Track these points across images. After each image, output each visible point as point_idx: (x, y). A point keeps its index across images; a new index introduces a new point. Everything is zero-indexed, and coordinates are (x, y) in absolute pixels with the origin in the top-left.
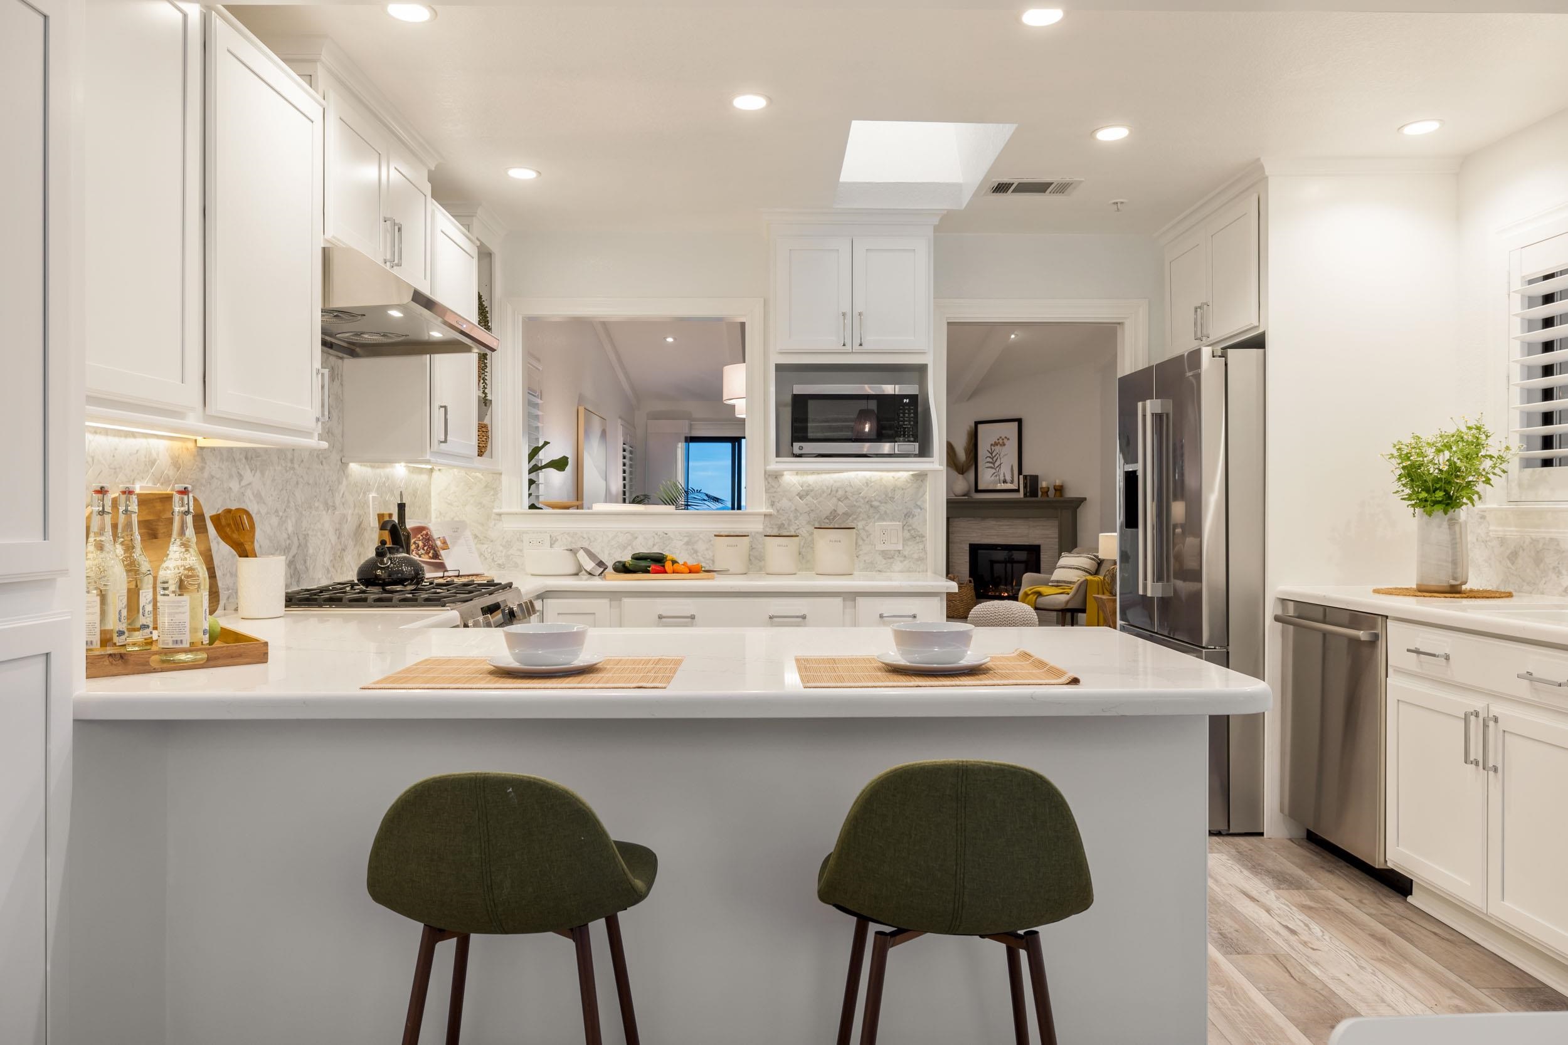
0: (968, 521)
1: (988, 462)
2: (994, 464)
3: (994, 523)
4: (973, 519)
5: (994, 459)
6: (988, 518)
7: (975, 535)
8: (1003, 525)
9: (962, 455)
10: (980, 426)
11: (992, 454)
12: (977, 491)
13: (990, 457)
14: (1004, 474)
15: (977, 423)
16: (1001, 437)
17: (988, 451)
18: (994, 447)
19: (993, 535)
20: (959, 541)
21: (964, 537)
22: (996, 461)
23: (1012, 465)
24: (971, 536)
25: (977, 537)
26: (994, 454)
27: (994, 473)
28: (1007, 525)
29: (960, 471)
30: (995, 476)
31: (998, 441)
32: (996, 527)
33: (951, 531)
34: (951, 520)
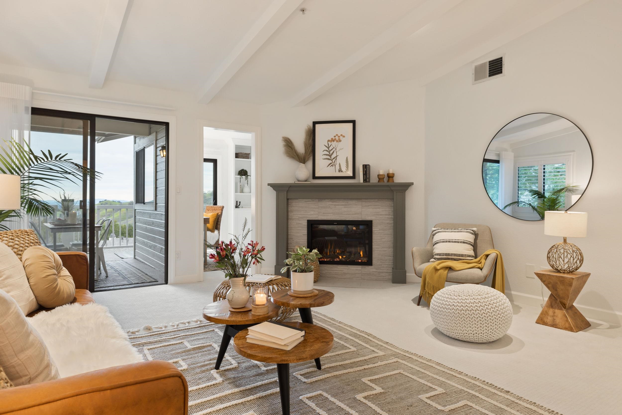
1: (324, 155)
2: (330, 156)
3: (330, 203)
4: (310, 200)
5: (331, 152)
6: (325, 199)
7: (312, 213)
8: (338, 205)
9: (300, 148)
10: (317, 126)
11: (328, 148)
12: (314, 177)
13: (326, 151)
14: (340, 164)
15: (315, 123)
16: (337, 135)
17: (325, 145)
18: (331, 142)
19: (329, 213)
20: (298, 218)
21: (299, 214)
22: (332, 154)
23: (347, 158)
24: (309, 213)
25: (316, 215)
26: (330, 149)
27: (331, 163)
28: (342, 205)
29: (302, 160)
30: (331, 166)
31: (335, 138)
32: (332, 207)
33: (289, 210)
34: (290, 201)
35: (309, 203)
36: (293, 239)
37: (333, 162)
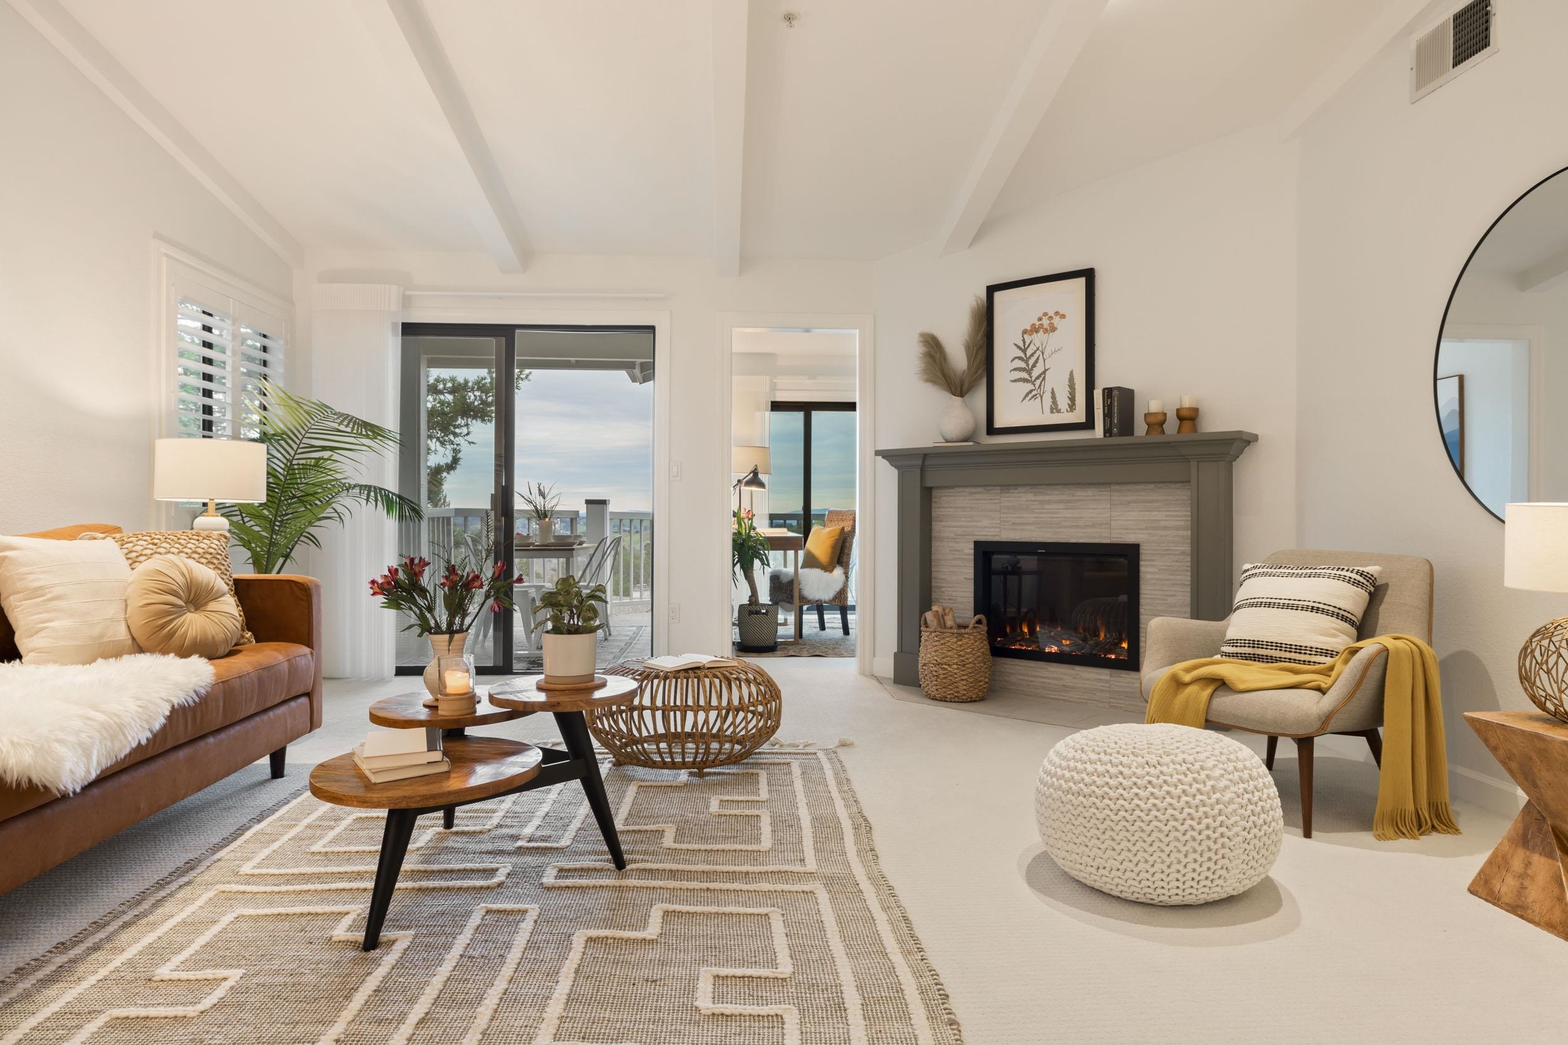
0: (971, 493)
1: (1015, 370)
2: (1029, 371)
3: (1031, 497)
4: (981, 489)
5: (1031, 362)
6: (1016, 486)
7: (986, 522)
8: (1049, 502)
9: (958, 358)
10: (998, 295)
11: (1024, 351)
12: (991, 430)
13: (1020, 358)
14: (1053, 392)
15: (991, 290)
16: (1045, 314)
17: (1016, 345)
18: (1031, 335)
19: (1028, 524)
20: (952, 535)
21: (957, 527)
22: (1034, 366)
23: (1072, 372)
24: (979, 524)
25: (995, 527)
26: (1029, 352)
27: (1031, 391)
28: (1061, 502)
29: (958, 387)
30: (1032, 397)
31: (1041, 322)
32: (1034, 507)
33: (934, 514)
34: (935, 493)
35: (977, 496)
36: (943, 589)
37: (1037, 386)
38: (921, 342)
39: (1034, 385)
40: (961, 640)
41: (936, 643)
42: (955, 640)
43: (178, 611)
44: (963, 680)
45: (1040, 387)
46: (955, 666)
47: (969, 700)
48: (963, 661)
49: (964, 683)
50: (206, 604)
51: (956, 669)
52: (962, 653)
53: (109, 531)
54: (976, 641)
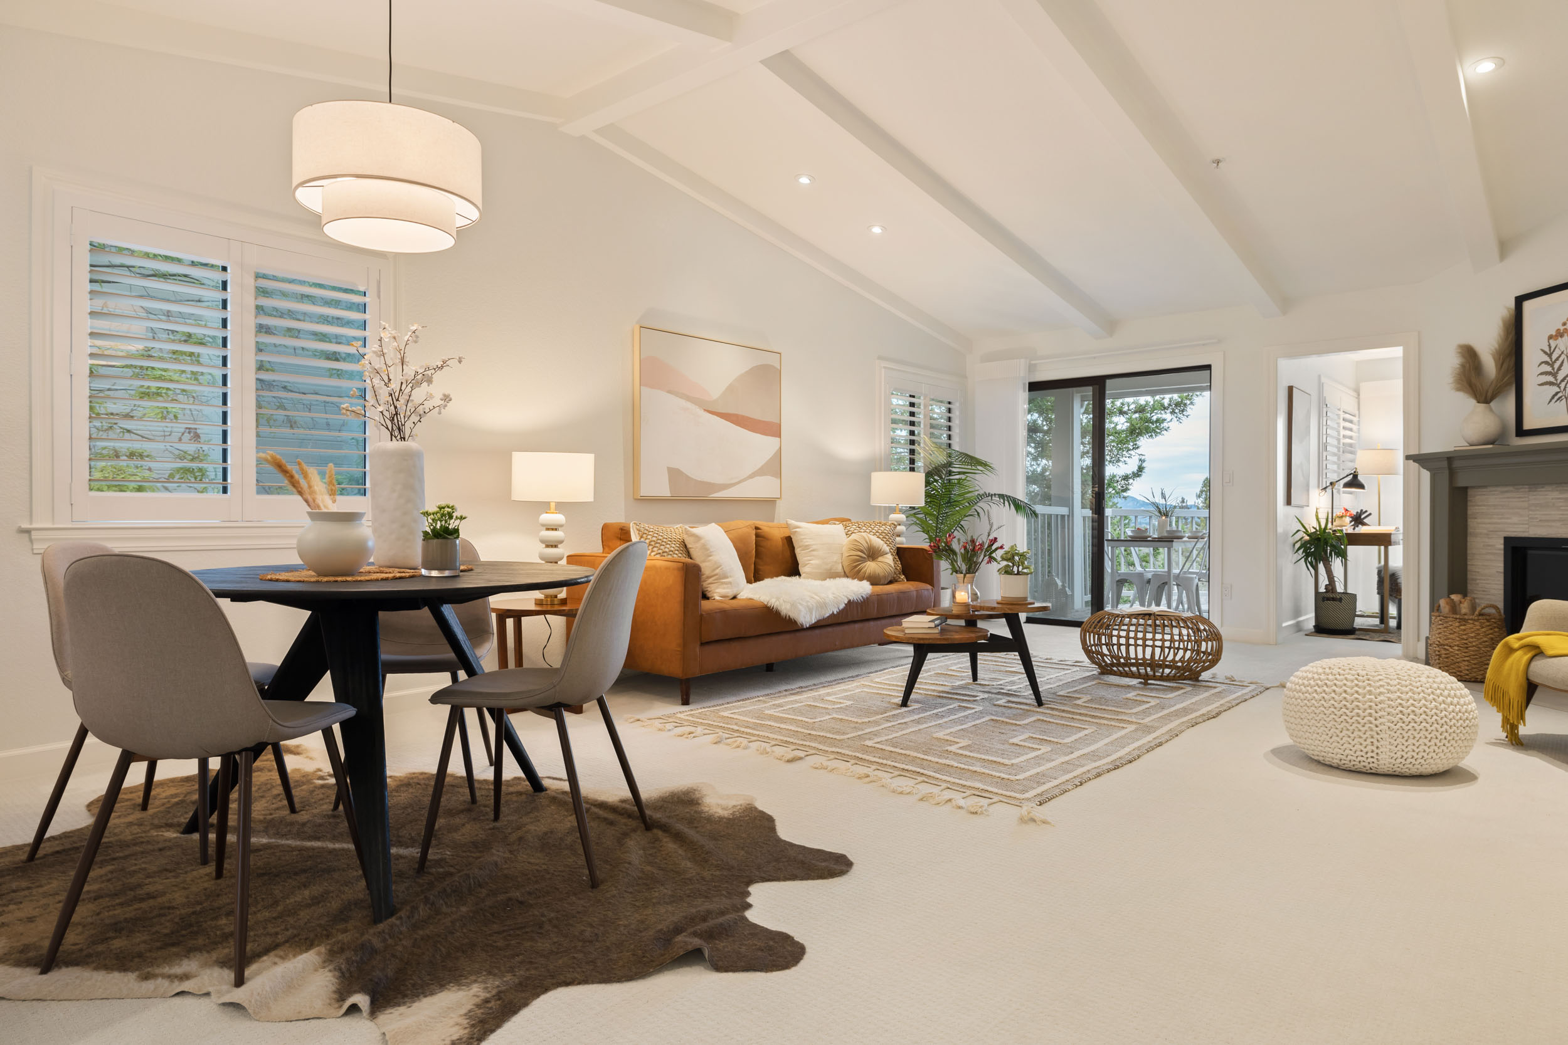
0: (1503, 492)
1: (1542, 374)
2: (1555, 375)
3: (1556, 494)
4: (1511, 488)
5: (1556, 366)
6: (1543, 484)
7: (1515, 519)
9: (1490, 365)
10: (1527, 305)
11: (1550, 355)
12: (1521, 432)
13: (1546, 363)
15: (1520, 300)
17: (1542, 350)
18: (1556, 340)
19: (1554, 521)
20: (1485, 531)
21: (1489, 523)
22: (1559, 369)
24: (1509, 521)
25: (1523, 524)
26: (1554, 357)
27: (1557, 393)
29: (1485, 396)
30: (1558, 399)
31: (1565, 327)
32: (1561, 504)
33: (1469, 512)
34: (1470, 492)
35: (1508, 495)
36: (1478, 581)
37: (1562, 388)
38: (1459, 353)
39: (1560, 388)
40: (1464, 625)
41: (1440, 627)
42: (1457, 624)
43: (863, 560)
44: (1464, 661)
45: (1565, 389)
46: (1456, 648)
47: (1473, 679)
48: (1466, 644)
49: (1466, 663)
50: (877, 558)
51: (1458, 650)
52: (1464, 637)
53: (842, 520)
54: (1483, 628)
